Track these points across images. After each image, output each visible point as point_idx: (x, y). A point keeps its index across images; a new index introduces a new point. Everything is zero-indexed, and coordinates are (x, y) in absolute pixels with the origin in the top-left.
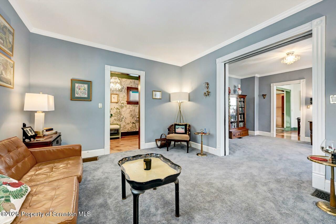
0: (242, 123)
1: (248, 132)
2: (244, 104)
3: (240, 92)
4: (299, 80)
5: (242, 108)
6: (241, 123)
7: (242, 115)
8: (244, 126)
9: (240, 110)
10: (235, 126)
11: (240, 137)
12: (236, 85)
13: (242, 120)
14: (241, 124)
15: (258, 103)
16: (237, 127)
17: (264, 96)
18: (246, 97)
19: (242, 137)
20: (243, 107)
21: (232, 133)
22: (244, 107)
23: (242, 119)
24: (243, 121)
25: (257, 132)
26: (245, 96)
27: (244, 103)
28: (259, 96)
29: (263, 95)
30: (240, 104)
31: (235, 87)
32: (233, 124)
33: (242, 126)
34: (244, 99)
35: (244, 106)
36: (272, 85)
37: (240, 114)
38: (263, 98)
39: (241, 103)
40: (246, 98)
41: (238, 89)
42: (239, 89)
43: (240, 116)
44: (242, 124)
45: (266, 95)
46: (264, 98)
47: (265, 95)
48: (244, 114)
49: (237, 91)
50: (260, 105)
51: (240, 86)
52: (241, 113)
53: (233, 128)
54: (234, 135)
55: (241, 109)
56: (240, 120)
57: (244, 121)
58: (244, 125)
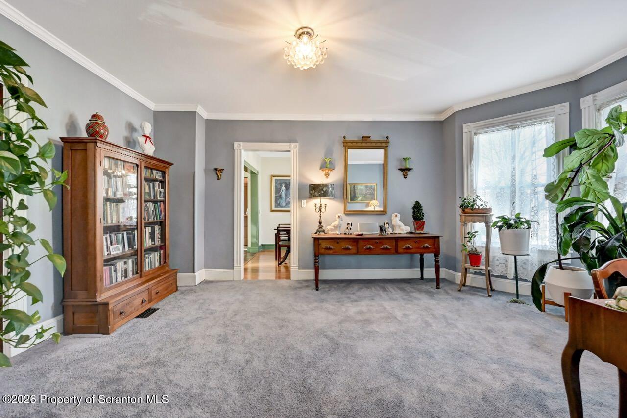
0: (157, 254)
1: (176, 279)
2: (162, 190)
3: (149, 149)
4: (288, 144)
5: (155, 202)
6: (152, 256)
7: (157, 228)
8: (165, 262)
9: (148, 210)
10: (126, 271)
11: (147, 307)
12: (136, 125)
13: (158, 243)
14: (153, 260)
15: (204, 191)
16: (137, 273)
17: (218, 173)
18: (168, 168)
19: (157, 307)
20: (161, 201)
21: (110, 307)
22: (164, 202)
23: (156, 239)
24: (163, 247)
25: (201, 275)
26: (165, 165)
27: (163, 187)
28: (206, 171)
29: (216, 169)
30: (147, 190)
31: (132, 128)
32: (120, 265)
33: (157, 265)
34: (164, 173)
35: (164, 197)
36: (236, 144)
37: (148, 224)
38: (217, 178)
39: (154, 188)
40: (171, 172)
41: (143, 135)
42: (147, 137)
43: (149, 229)
44: (157, 257)
45: (223, 170)
46: (219, 179)
47: (221, 170)
48: (162, 224)
49: (139, 142)
50: (208, 196)
51: (148, 129)
52: (151, 220)
53: (120, 279)
54: (121, 313)
55: (151, 206)
56: (148, 243)
57: (165, 245)
58: (164, 259)
